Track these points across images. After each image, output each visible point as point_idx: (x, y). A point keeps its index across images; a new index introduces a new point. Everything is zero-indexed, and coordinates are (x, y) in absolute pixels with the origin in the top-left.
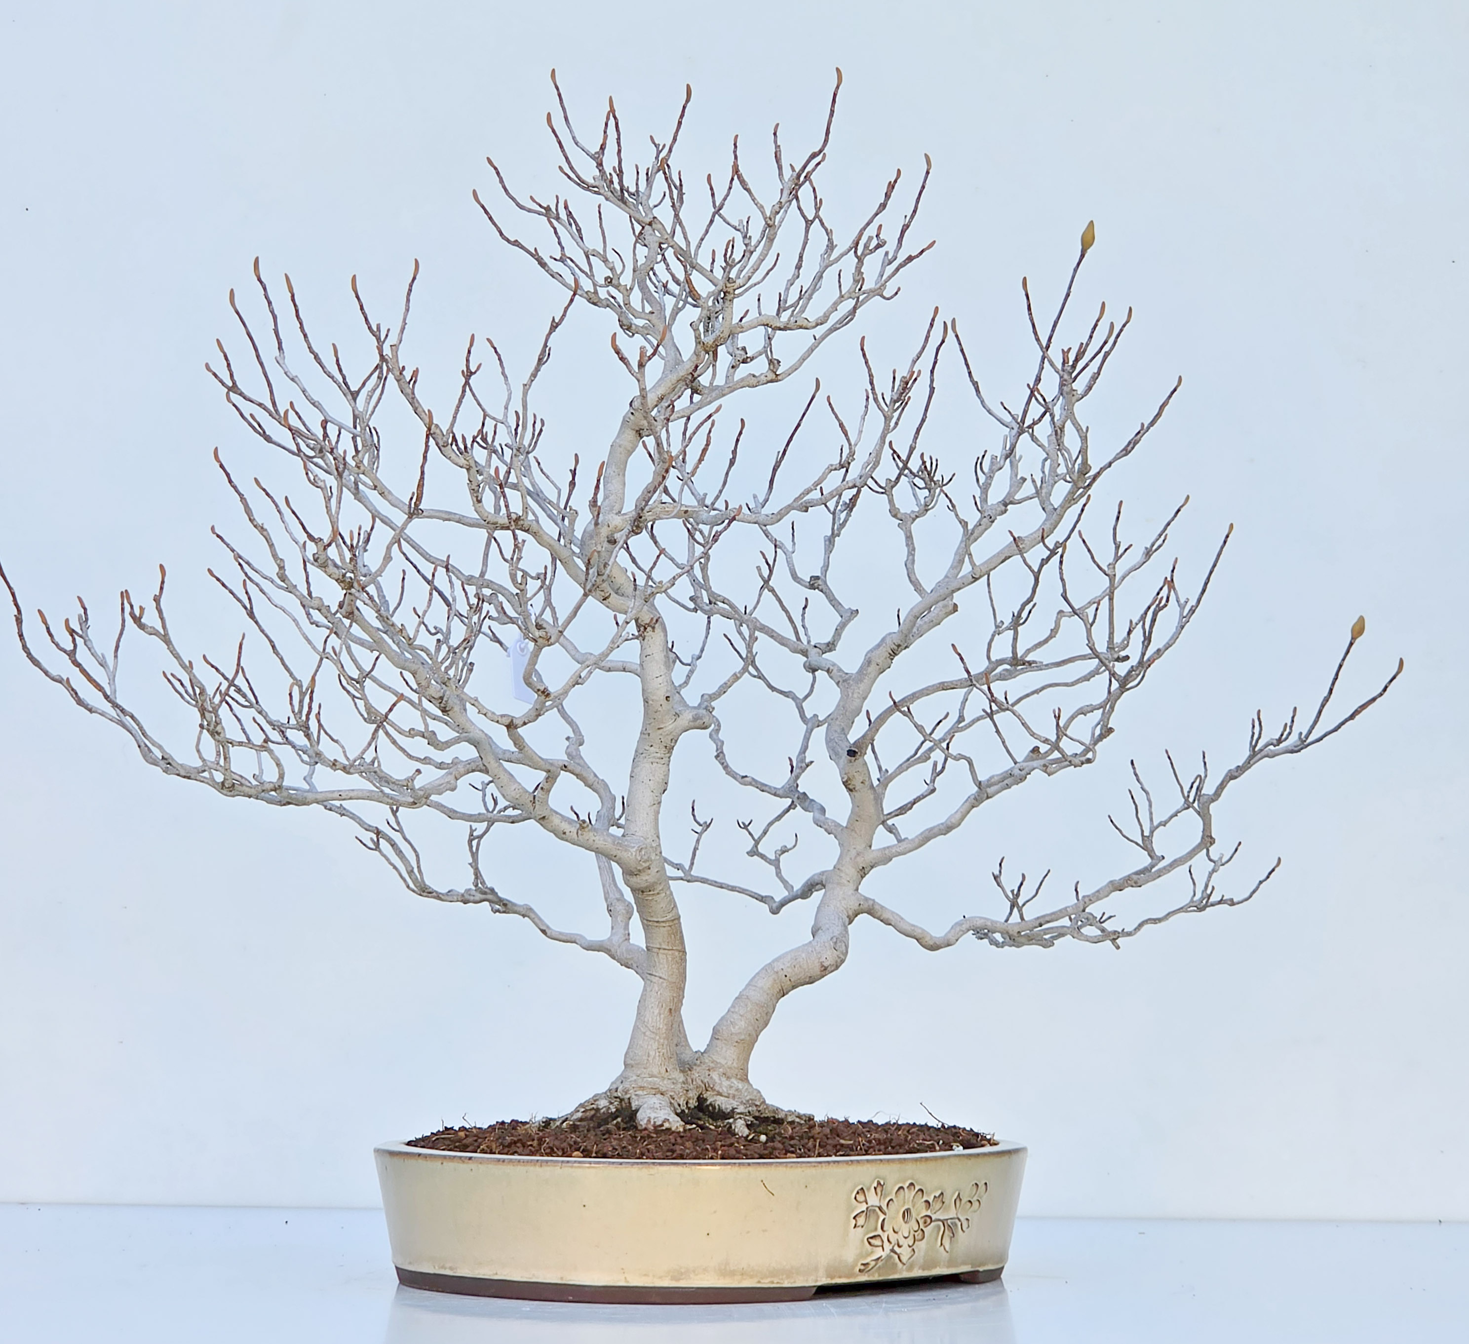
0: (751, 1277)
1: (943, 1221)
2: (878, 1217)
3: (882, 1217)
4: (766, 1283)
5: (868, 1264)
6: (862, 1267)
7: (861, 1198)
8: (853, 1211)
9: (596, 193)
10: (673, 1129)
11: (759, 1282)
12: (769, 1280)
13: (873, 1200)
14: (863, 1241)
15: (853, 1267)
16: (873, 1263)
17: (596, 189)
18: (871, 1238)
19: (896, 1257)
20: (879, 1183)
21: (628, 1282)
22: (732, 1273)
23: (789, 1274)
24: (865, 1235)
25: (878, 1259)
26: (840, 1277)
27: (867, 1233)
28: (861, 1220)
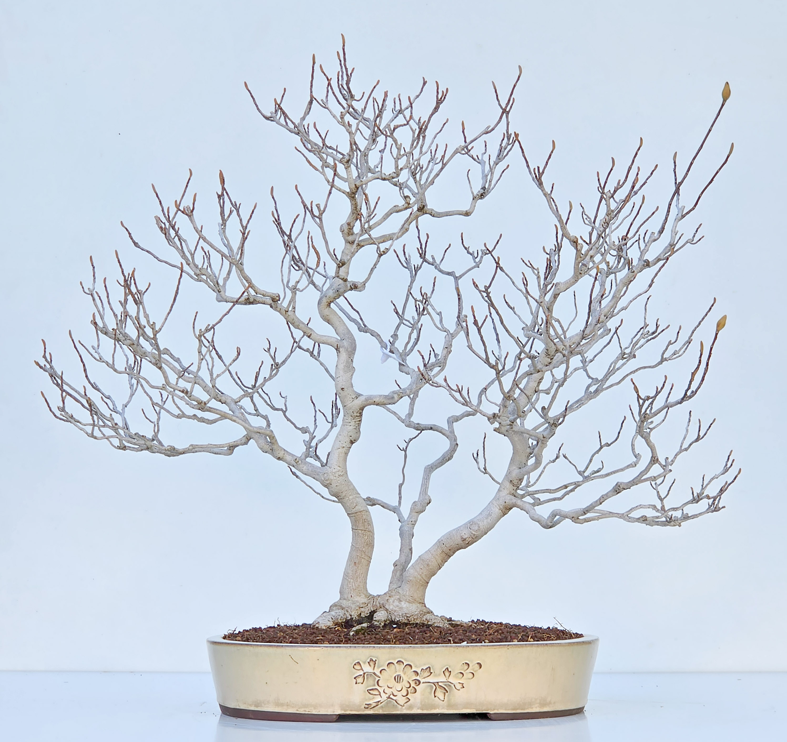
0: (293, 707)
1: (433, 683)
2: (375, 679)
3: (378, 679)
4: (301, 711)
5: (370, 704)
6: (367, 706)
7: (357, 667)
8: (354, 674)
9: (272, 121)
10: (320, 627)
11: (297, 710)
12: (303, 709)
13: (367, 668)
14: (365, 692)
15: (361, 706)
16: (375, 704)
17: (272, 119)
18: (370, 690)
19: (394, 701)
20: (371, 660)
21: (239, 706)
22: (282, 705)
23: (315, 707)
24: (366, 688)
25: (379, 702)
26: (351, 711)
27: (368, 687)
28: (360, 680)
